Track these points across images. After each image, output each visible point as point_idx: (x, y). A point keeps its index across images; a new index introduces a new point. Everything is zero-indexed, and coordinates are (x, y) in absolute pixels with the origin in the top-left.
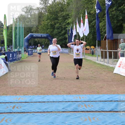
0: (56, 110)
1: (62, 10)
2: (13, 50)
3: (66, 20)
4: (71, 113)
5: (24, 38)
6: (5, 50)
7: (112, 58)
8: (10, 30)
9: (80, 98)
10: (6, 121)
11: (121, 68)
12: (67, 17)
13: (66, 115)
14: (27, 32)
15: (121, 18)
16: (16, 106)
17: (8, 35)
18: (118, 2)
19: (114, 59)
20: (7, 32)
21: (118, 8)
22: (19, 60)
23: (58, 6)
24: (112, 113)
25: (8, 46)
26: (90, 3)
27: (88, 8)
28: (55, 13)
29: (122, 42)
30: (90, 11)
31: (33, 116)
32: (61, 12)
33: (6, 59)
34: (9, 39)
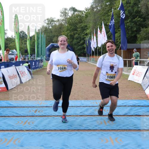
0: (74, 114)
1: (81, 21)
2: (36, 59)
3: (85, 31)
4: (88, 117)
5: (46, 48)
6: (28, 59)
7: (127, 66)
8: (33, 40)
9: (97, 103)
10: (29, 123)
11: (135, 76)
12: (86, 28)
13: (83, 119)
14: (49, 42)
15: (135, 29)
16: (38, 110)
17: (31, 45)
18: (133, 14)
19: (128, 67)
20: (30, 42)
21: (132, 19)
22: (41, 68)
23: (77, 18)
24: (126, 117)
25: (31, 55)
26: (107, 15)
27: (104, 20)
28: (74, 25)
29: (136, 52)
30: (107, 23)
31: (53, 119)
32: (80, 23)
33: (29, 67)
34: (32, 48)
